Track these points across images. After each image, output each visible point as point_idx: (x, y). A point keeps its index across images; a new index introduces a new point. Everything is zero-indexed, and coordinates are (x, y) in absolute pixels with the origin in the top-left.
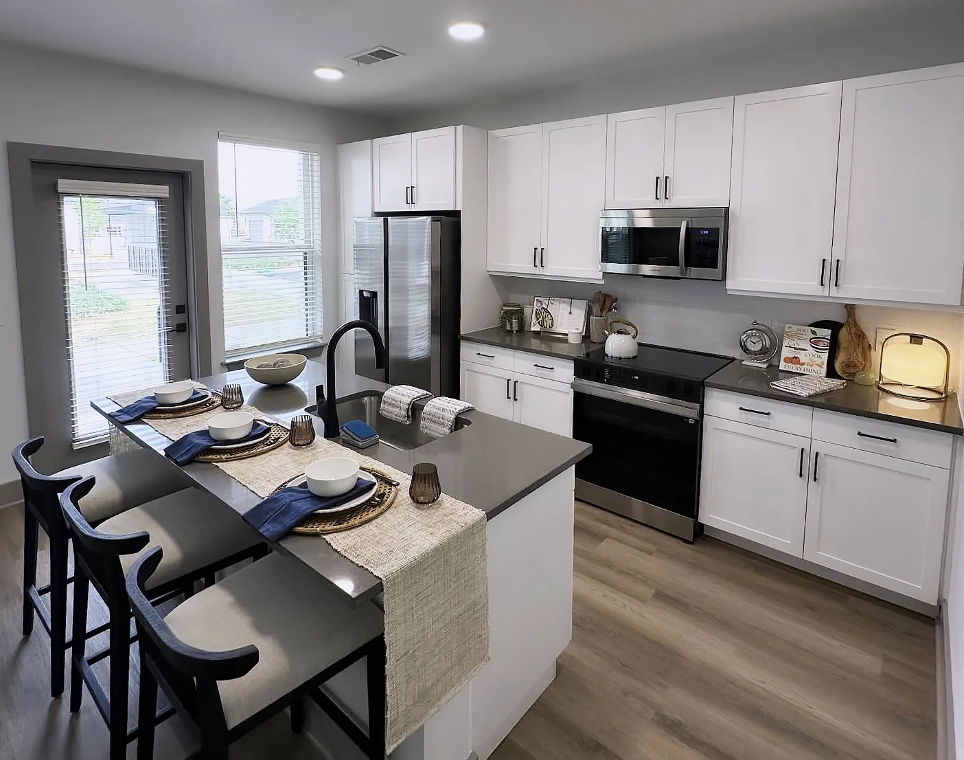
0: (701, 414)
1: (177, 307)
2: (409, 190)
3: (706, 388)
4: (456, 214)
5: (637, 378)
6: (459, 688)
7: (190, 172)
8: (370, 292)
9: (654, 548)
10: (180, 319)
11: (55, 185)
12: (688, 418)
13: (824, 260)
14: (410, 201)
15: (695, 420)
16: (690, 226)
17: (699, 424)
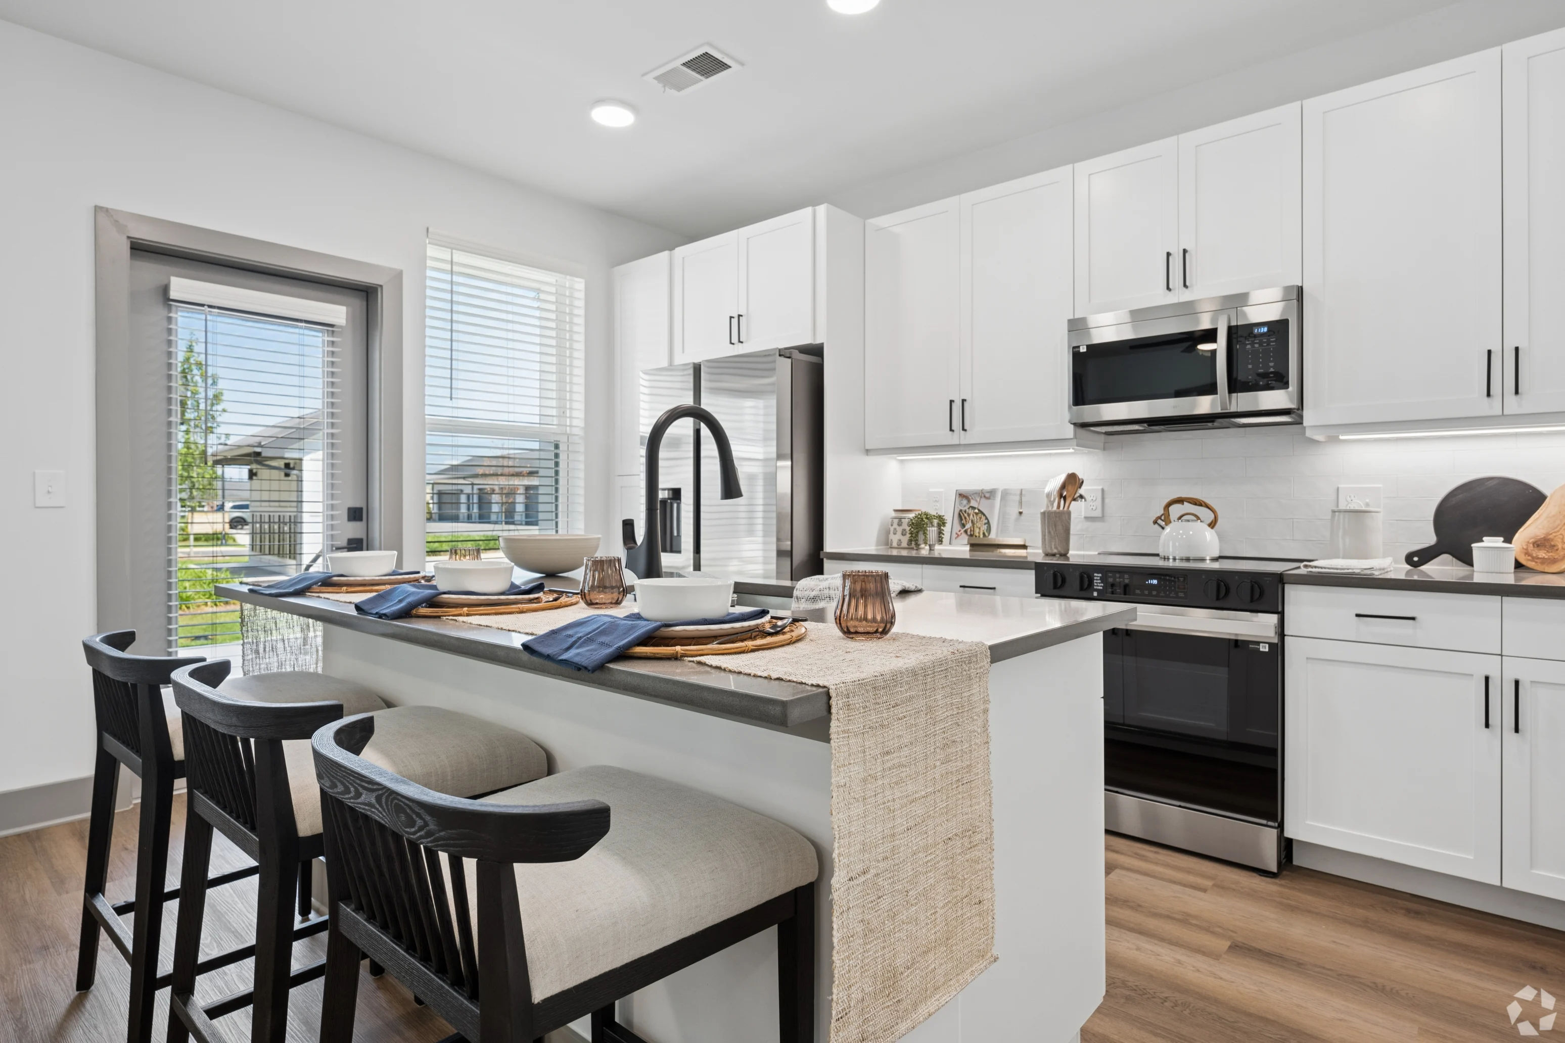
0: (1282, 635)
1: (350, 509)
2: (735, 321)
3: (1287, 587)
4: (816, 351)
5: (1155, 582)
6: (946, 998)
7: (381, 286)
8: (669, 489)
9: (1208, 883)
10: (354, 530)
11: (166, 289)
12: (1258, 643)
13: (1489, 352)
14: (735, 339)
15: (1271, 645)
16: (1234, 323)
17: (1278, 650)
